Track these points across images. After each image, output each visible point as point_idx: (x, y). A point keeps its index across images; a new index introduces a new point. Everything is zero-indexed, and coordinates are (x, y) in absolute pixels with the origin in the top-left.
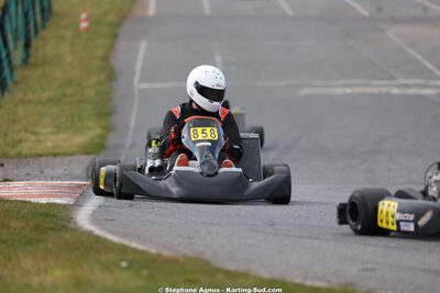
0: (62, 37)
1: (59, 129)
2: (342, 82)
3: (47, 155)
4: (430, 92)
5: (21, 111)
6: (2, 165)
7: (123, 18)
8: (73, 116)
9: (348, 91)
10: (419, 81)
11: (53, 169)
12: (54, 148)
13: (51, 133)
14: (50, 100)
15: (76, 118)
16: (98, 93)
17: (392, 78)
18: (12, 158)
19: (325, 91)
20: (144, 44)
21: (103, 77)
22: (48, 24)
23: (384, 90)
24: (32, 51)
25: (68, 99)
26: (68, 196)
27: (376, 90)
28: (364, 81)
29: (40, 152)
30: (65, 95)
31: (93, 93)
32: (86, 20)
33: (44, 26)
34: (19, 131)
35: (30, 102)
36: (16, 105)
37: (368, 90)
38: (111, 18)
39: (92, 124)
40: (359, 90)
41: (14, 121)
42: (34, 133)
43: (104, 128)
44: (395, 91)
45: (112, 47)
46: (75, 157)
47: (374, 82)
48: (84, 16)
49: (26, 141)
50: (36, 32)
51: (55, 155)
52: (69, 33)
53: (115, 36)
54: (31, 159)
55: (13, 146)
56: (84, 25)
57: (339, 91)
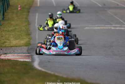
0: (13, 12)
1: (16, 39)
2: (97, 25)
3: (14, 46)
4: (123, 28)
5: (3, 33)
6: (1, 49)
7: (30, 7)
8: (19, 35)
9: (99, 28)
10: (119, 25)
11: (17, 51)
12: (16, 44)
13: (14, 40)
14: (11, 30)
15: (20, 36)
16: (25, 28)
17: (111, 24)
18: (3, 47)
19: (92, 28)
20: (37, 14)
21: (26, 24)
22: (8, 9)
23: (109, 28)
24: (5, 16)
25: (17, 30)
26: (28, 59)
27: (107, 28)
28: (103, 25)
29: (12, 45)
30: (16, 29)
31: (24, 28)
32: (20, 7)
33: (7, 9)
34: (4, 40)
35: (6, 31)
36: (2, 32)
37: (105, 28)
38: (27, 7)
39: (25, 37)
40: (102, 28)
41: (2, 36)
42: (8, 40)
43: (29, 39)
44: (113, 28)
45: (28, 15)
46: (23, 47)
47: (106, 26)
48: (19, 6)
49: (6, 42)
50: (6, 11)
51: (16, 46)
52: (15, 11)
53: (29, 12)
54: (10, 48)
55: (3, 44)
56: (19, 9)
57: (96, 28)
